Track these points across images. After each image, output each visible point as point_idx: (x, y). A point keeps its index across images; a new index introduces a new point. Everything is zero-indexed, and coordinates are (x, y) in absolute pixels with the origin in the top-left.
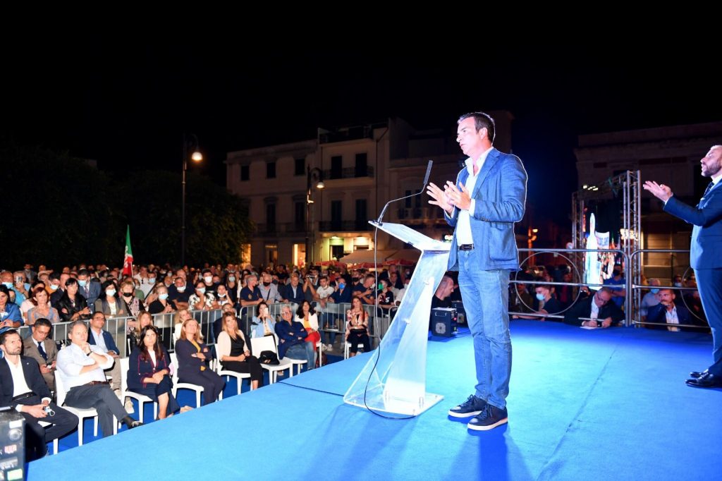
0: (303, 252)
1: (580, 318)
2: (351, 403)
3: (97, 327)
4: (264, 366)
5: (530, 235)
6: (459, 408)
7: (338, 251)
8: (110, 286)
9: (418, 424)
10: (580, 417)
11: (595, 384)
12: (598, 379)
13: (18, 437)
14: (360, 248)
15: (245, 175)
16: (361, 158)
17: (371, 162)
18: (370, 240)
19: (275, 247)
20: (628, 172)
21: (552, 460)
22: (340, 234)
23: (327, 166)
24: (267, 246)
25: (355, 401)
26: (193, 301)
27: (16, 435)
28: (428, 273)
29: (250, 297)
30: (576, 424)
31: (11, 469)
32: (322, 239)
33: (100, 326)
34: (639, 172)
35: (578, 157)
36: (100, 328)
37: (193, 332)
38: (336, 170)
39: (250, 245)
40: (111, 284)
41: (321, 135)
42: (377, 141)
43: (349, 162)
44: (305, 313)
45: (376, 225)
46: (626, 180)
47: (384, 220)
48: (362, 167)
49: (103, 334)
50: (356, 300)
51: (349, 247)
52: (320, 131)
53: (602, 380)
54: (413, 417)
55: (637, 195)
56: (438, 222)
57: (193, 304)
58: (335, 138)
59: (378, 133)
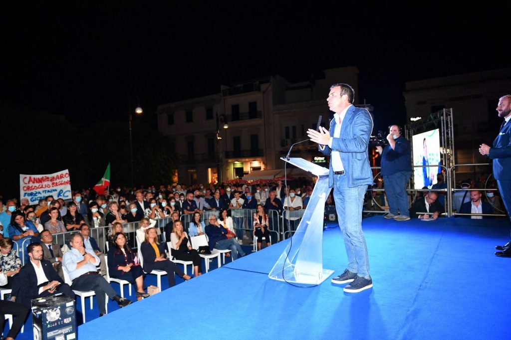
0: (215, 173)
1: (417, 213)
2: (274, 279)
3: (85, 235)
4: (201, 256)
5: (373, 154)
6: (338, 278)
7: (239, 171)
8: (94, 206)
9: (321, 290)
10: (426, 281)
11: (433, 257)
12: (434, 254)
13: (72, 313)
14: (254, 169)
15: (171, 121)
16: (253, 105)
17: (260, 108)
18: (262, 163)
19: (195, 171)
20: (444, 109)
21: (412, 309)
22: (240, 160)
23: (229, 112)
24: (189, 171)
25: (276, 277)
26: (148, 213)
27: (70, 311)
28: (321, 190)
29: (188, 208)
30: (424, 285)
31: (69, 333)
32: (228, 164)
33: (87, 234)
34: (451, 109)
35: (406, 98)
36: (87, 236)
37: (153, 237)
38: (236, 115)
39: (177, 171)
40: (95, 205)
41: (223, 90)
42: (264, 93)
43: (244, 109)
44: (224, 217)
45: (286, 160)
46: (442, 115)
47: (291, 156)
48: (253, 112)
49: (90, 240)
50: (260, 207)
51: (247, 168)
52: (223, 87)
53: (437, 254)
54: (317, 285)
55: (451, 125)
56: (309, 148)
57: (147, 215)
58: (233, 92)
59: (264, 87)
